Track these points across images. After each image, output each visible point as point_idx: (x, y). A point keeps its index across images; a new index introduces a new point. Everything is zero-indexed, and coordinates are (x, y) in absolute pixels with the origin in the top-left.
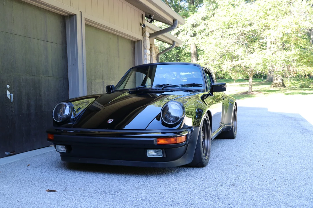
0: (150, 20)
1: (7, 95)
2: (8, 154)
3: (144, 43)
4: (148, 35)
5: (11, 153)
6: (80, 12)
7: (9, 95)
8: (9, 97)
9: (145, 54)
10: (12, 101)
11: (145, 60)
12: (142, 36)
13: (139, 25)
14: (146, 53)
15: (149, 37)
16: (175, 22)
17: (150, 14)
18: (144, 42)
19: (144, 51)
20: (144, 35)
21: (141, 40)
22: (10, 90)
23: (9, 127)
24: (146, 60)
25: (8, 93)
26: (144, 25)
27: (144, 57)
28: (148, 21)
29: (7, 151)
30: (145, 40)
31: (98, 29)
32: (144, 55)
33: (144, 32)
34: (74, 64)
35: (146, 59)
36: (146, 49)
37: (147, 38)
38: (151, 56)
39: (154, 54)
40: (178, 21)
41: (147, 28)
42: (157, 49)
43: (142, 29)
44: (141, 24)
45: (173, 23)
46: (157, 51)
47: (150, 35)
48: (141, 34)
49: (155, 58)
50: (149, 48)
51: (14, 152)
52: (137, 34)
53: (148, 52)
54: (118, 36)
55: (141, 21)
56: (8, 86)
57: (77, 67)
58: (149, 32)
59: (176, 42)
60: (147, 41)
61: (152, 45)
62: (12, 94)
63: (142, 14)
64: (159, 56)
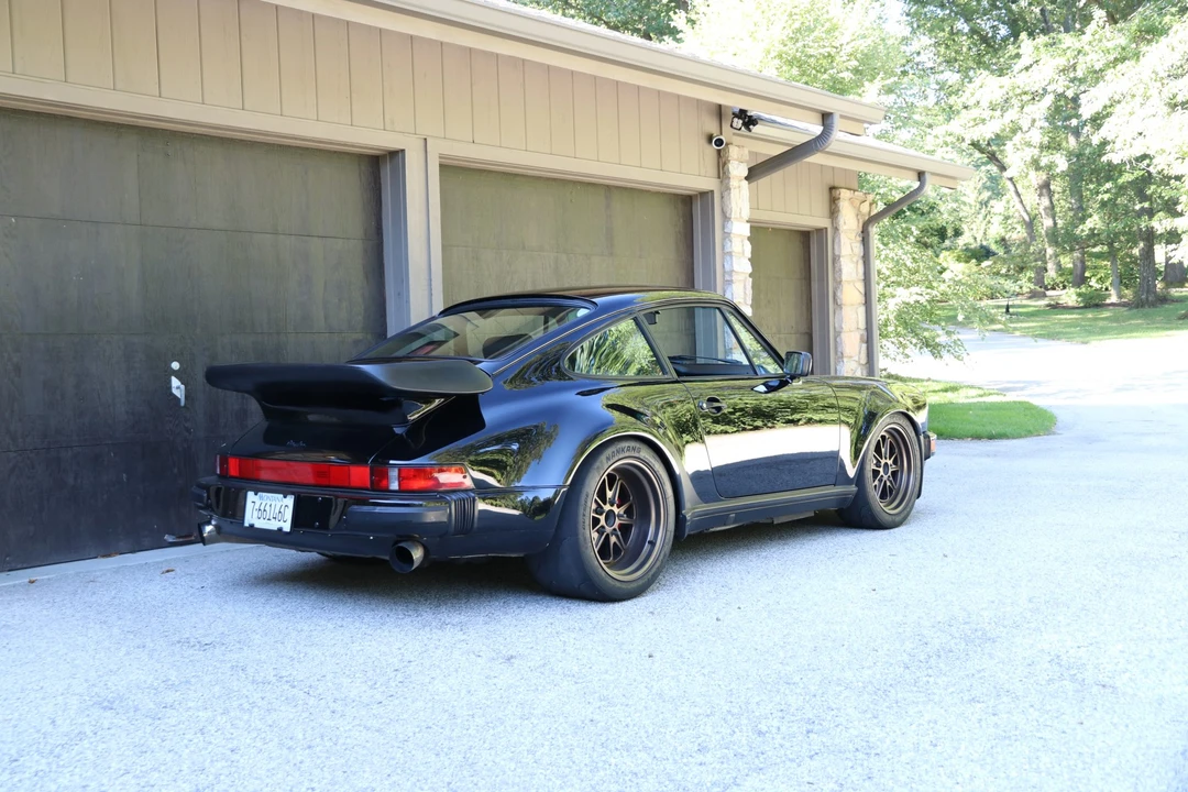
1: (170, 388)
2: (171, 540)
3: (725, 199)
4: (738, 170)
5: (179, 538)
6: (422, 142)
8: (175, 391)
9: (726, 235)
10: (183, 404)
11: (728, 258)
12: (719, 177)
13: (703, 142)
14: (729, 234)
15: (746, 178)
16: (828, 122)
18: (721, 196)
19: (723, 228)
20: (724, 173)
21: (712, 191)
22: (177, 374)
23: (176, 470)
24: (732, 256)
25: (175, 382)
26: (719, 142)
27: (723, 247)
28: (734, 125)
29: (171, 533)
31: (516, 176)
32: (724, 239)
33: (725, 164)
34: (399, 294)
35: (730, 254)
36: (729, 219)
37: (733, 183)
38: (836, 229)
39: (849, 221)
40: (842, 116)
41: (731, 148)
42: (867, 204)
43: (715, 154)
44: (710, 138)
45: (823, 125)
46: (865, 208)
47: (750, 170)
48: (712, 170)
49: (853, 236)
50: (746, 214)
51: (191, 536)
52: (693, 175)
53: (740, 230)
54: (608, 188)
55: (712, 128)
56: (175, 365)
57: (408, 302)
58: (747, 162)
59: (933, 174)
60: (734, 194)
61: (837, 192)
62: (183, 387)
63: (720, 106)
64: (870, 229)
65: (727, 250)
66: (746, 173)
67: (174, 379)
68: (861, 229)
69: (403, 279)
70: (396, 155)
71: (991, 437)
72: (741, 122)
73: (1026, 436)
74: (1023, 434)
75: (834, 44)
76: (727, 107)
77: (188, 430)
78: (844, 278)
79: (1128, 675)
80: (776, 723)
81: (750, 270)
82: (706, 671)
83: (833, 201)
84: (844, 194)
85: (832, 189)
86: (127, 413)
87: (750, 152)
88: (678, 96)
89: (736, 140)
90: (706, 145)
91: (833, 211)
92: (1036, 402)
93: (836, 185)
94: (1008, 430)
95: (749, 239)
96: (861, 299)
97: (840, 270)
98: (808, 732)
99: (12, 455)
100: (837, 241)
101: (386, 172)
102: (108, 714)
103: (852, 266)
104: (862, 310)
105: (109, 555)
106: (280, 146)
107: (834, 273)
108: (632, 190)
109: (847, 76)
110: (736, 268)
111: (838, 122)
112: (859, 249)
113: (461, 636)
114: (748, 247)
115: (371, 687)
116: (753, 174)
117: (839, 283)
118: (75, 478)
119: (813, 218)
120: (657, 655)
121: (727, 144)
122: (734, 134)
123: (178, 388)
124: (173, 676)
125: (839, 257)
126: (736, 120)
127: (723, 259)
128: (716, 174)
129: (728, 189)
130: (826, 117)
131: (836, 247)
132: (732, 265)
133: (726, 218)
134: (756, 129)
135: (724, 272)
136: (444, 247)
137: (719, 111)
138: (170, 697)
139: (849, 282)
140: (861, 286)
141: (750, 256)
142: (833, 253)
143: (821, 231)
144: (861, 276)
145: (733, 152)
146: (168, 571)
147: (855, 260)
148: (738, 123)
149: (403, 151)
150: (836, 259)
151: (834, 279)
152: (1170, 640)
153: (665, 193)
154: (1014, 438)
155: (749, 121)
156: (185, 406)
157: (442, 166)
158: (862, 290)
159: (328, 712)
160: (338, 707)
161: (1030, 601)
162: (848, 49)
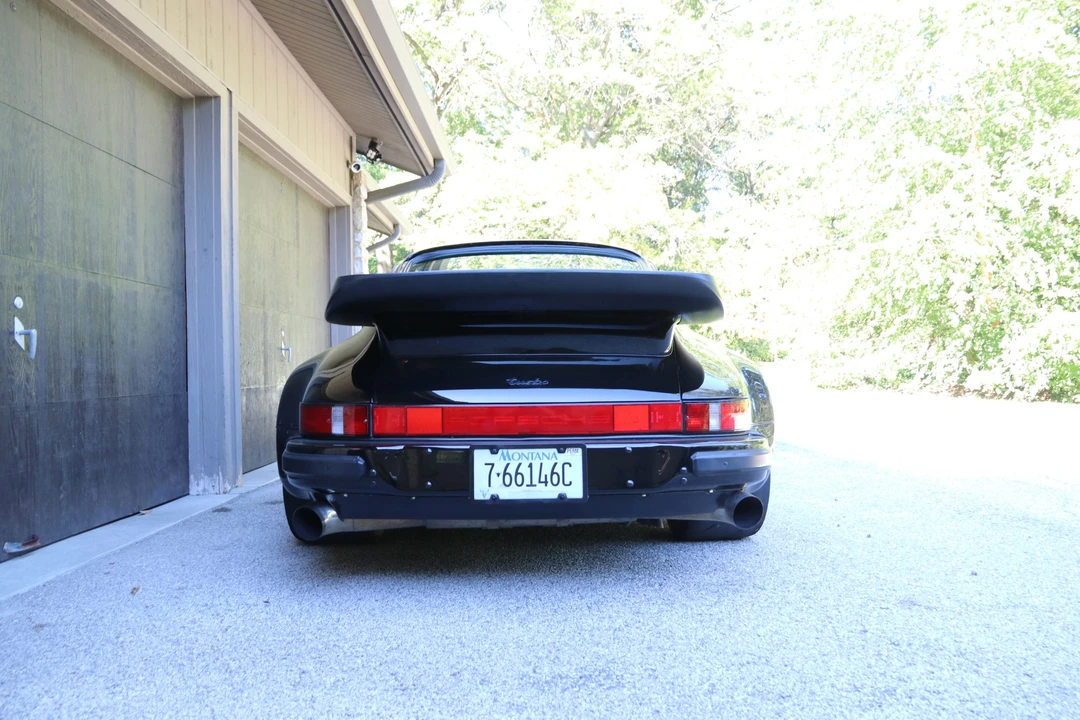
0: (374, 153)
1: (12, 333)
2: (14, 549)
3: (356, 214)
5: (25, 545)
6: (228, 93)
7: (20, 334)
8: (21, 341)
9: (356, 243)
11: (358, 262)
12: (351, 194)
14: (359, 243)
15: (366, 201)
16: (439, 165)
17: (373, 138)
18: (354, 213)
19: (354, 238)
20: (355, 193)
21: (348, 206)
22: (23, 315)
23: (17, 450)
24: (361, 261)
25: (19, 326)
26: (358, 167)
27: (354, 253)
28: (369, 155)
29: (12, 541)
30: (359, 205)
32: (355, 246)
34: (205, 250)
35: (360, 259)
36: (358, 230)
37: (360, 202)
45: (434, 167)
48: (348, 188)
55: (348, 155)
56: (18, 302)
58: (366, 188)
60: (360, 211)
62: (32, 332)
63: (351, 137)
65: (357, 256)
66: (366, 197)
67: (17, 320)
69: (212, 233)
76: (355, 141)
123: (24, 334)
126: (369, 151)
127: (354, 261)
128: (351, 191)
130: (437, 162)
133: (356, 229)
137: (351, 141)
145: (364, 177)
149: (218, 97)
155: (377, 156)
156: (33, 361)
157: (241, 126)
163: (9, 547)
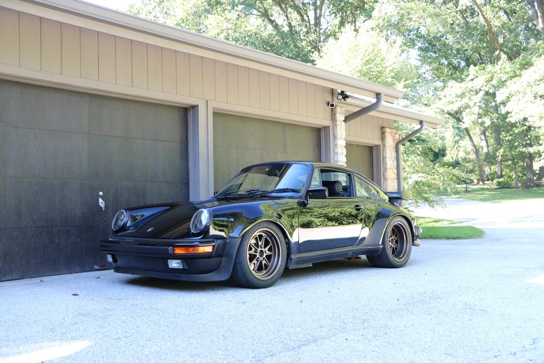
1: (99, 203)
2: (97, 268)
4: (340, 117)
5: (100, 267)
6: (206, 102)
8: (100, 204)
9: (335, 145)
10: (104, 209)
11: (336, 155)
12: (332, 120)
13: (325, 105)
15: (344, 121)
16: (379, 97)
18: (333, 129)
19: (334, 142)
20: (334, 118)
21: (329, 126)
22: (102, 197)
26: (332, 105)
27: (334, 150)
28: (339, 98)
29: (96, 265)
31: (245, 117)
32: (334, 147)
33: (335, 115)
34: (195, 166)
35: (337, 153)
36: (337, 138)
37: (338, 123)
38: (384, 145)
39: (390, 142)
40: (385, 95)
41: (337, 108)
42: (398, 135)
43: (330, 111)
44: (328, 104)
45: (377, 98)
46: (397, 137)
47: (345, 117)
48: (329, 118)
49: (392, 149)
50: (344, 136)
51: (105, 266)
52: (320, 119)
53: (341, 143)
54: (284, 124)
55: (330, 99)
56: (101, 193)
57: (199, 169)
58: (344, 114)
59: (426, 122)
60: (339, 128)
61: (384, 130)
62: (104, 202)
63: (333, 89)
64: (399, 146)
65: (335, 152)
66: (344, 119)
67: (100, 199)
68: (395, 146)
69: (197, 160)
70: (194, 107)
71: (454, 238)
72: (341, 97)
73: (469, 238)
74: (468, 237)
75: (383, 66)
76: (335, 89)
77: (105, 221)
78: (388, 167)
79: (493, 307)
80: (351, 320)
81: (346, 161)
82: (324, 306)
83: (383, 133)
84: (388, 130)
85: (382, 128)
86: (81, 213)
87: (345, 110)
88: (315, 85)
89: (339, 105)
90: (327, 107)
91: (383, 138)
92: (476, 226)
93: (384, 126)
94: (462, 236)
95: (345, 147)
96: (395, 176)
97: (386, 163)
98: (363, 322)
99: (33, 229)
100: (384, 151)
101: (190, 114)
102: (85, 317)
103: (391, 162)
104: (396, 182)
105: (71, 273)
106: (146, 102)
107: (383, 165)
108: (295, 125)
109: (389, 80)
110: (339, 159)
111: (383, 98)
112: (394, 154)
113: (223, 296)
114: (345, 150)
115: (189, 311)
116: (347, 119)
117: (385, 169)
118: (59, 240)
119: (374, 141)
120: (304, 302)
121: (336, 106)
122: (339, 102)
123: (102, 203)
124: (108, 307)
125: (386, 157)
126: (339, 96)
127: (334, 155)
128: (330, 118)
129: (336, 125)
130: (378, 95)
131: (384, 153)
132: (338, 158)
133: (335, 138)
134: (348, 100)
135: (334, 161)
136: (214, 147)
137: (332, 92)
138: (109, 313)
139: (390, 169)
140: (395, 171)
141: (345, 154)
142: (383, 156)
143: (377, 146)
144: (396, 167)
145: (338, 110)
146: (98, 278)
147: (393, 159)
148: (340, 97)
149: (198, 106)
150: (384, 158)
151: (384, 167)
152: (512, 298)
153: (308, 127)
154: (464, 239)
155: (345, 97)
156: (104, 211)
157: (214, 113)
158: (396, 173)
159: (173, 317)
160: (176, 315)
161: (459, 287)
162: (390, 68)
163: (96, 267)
